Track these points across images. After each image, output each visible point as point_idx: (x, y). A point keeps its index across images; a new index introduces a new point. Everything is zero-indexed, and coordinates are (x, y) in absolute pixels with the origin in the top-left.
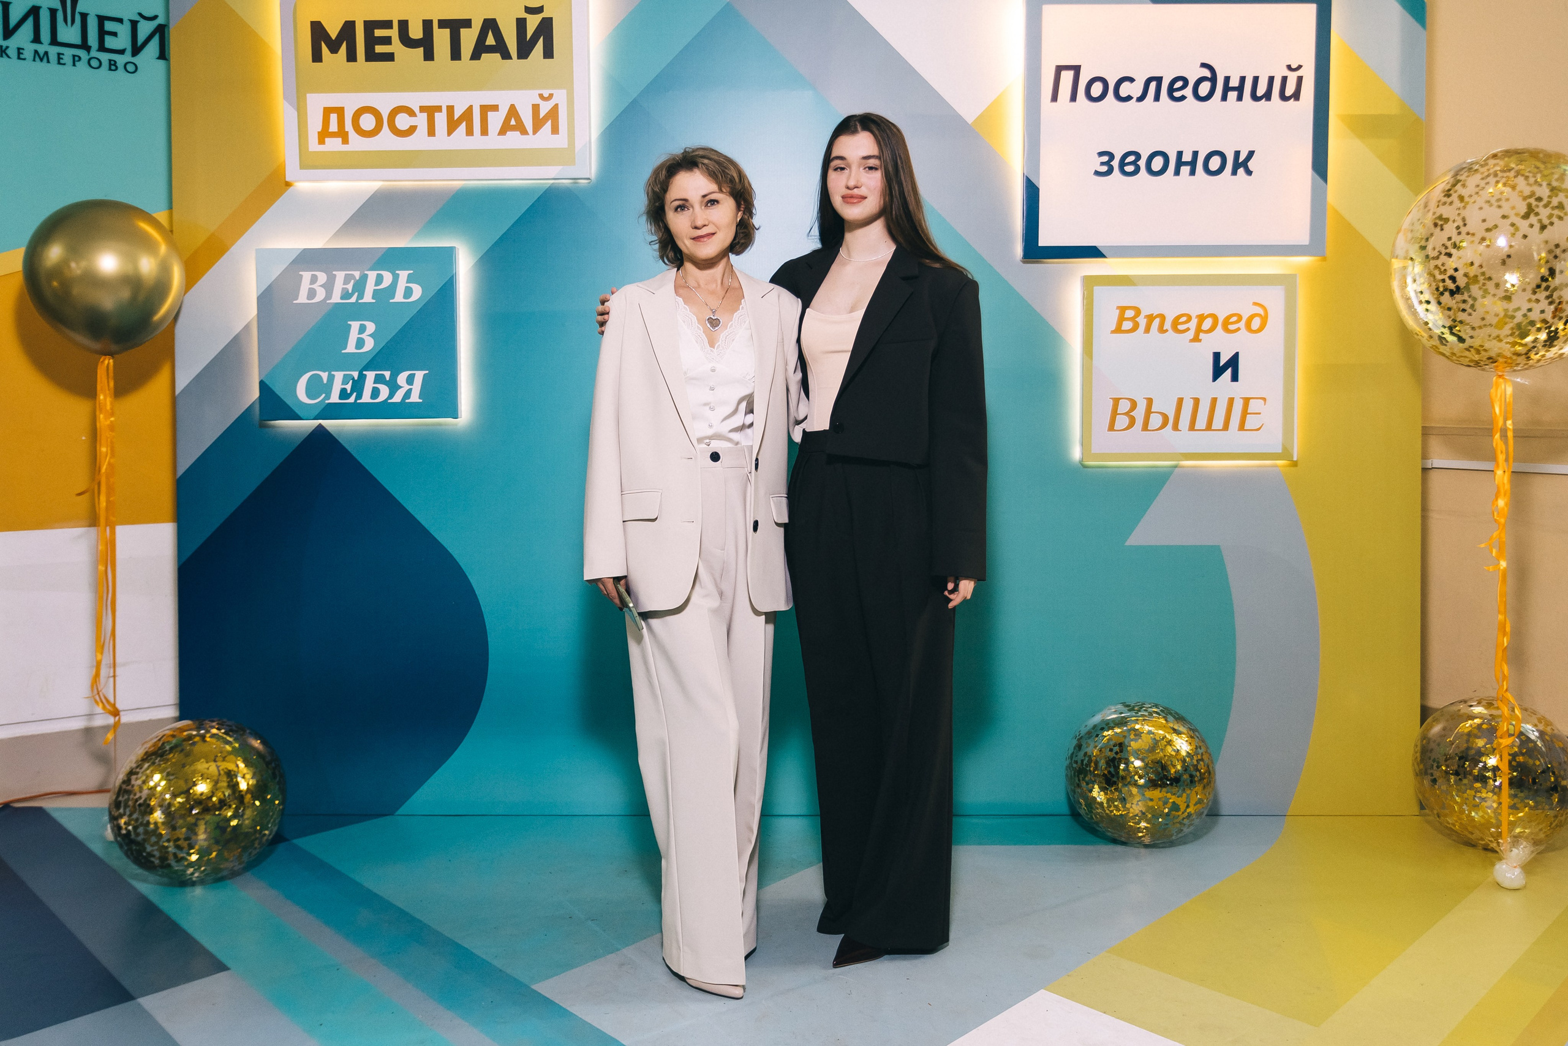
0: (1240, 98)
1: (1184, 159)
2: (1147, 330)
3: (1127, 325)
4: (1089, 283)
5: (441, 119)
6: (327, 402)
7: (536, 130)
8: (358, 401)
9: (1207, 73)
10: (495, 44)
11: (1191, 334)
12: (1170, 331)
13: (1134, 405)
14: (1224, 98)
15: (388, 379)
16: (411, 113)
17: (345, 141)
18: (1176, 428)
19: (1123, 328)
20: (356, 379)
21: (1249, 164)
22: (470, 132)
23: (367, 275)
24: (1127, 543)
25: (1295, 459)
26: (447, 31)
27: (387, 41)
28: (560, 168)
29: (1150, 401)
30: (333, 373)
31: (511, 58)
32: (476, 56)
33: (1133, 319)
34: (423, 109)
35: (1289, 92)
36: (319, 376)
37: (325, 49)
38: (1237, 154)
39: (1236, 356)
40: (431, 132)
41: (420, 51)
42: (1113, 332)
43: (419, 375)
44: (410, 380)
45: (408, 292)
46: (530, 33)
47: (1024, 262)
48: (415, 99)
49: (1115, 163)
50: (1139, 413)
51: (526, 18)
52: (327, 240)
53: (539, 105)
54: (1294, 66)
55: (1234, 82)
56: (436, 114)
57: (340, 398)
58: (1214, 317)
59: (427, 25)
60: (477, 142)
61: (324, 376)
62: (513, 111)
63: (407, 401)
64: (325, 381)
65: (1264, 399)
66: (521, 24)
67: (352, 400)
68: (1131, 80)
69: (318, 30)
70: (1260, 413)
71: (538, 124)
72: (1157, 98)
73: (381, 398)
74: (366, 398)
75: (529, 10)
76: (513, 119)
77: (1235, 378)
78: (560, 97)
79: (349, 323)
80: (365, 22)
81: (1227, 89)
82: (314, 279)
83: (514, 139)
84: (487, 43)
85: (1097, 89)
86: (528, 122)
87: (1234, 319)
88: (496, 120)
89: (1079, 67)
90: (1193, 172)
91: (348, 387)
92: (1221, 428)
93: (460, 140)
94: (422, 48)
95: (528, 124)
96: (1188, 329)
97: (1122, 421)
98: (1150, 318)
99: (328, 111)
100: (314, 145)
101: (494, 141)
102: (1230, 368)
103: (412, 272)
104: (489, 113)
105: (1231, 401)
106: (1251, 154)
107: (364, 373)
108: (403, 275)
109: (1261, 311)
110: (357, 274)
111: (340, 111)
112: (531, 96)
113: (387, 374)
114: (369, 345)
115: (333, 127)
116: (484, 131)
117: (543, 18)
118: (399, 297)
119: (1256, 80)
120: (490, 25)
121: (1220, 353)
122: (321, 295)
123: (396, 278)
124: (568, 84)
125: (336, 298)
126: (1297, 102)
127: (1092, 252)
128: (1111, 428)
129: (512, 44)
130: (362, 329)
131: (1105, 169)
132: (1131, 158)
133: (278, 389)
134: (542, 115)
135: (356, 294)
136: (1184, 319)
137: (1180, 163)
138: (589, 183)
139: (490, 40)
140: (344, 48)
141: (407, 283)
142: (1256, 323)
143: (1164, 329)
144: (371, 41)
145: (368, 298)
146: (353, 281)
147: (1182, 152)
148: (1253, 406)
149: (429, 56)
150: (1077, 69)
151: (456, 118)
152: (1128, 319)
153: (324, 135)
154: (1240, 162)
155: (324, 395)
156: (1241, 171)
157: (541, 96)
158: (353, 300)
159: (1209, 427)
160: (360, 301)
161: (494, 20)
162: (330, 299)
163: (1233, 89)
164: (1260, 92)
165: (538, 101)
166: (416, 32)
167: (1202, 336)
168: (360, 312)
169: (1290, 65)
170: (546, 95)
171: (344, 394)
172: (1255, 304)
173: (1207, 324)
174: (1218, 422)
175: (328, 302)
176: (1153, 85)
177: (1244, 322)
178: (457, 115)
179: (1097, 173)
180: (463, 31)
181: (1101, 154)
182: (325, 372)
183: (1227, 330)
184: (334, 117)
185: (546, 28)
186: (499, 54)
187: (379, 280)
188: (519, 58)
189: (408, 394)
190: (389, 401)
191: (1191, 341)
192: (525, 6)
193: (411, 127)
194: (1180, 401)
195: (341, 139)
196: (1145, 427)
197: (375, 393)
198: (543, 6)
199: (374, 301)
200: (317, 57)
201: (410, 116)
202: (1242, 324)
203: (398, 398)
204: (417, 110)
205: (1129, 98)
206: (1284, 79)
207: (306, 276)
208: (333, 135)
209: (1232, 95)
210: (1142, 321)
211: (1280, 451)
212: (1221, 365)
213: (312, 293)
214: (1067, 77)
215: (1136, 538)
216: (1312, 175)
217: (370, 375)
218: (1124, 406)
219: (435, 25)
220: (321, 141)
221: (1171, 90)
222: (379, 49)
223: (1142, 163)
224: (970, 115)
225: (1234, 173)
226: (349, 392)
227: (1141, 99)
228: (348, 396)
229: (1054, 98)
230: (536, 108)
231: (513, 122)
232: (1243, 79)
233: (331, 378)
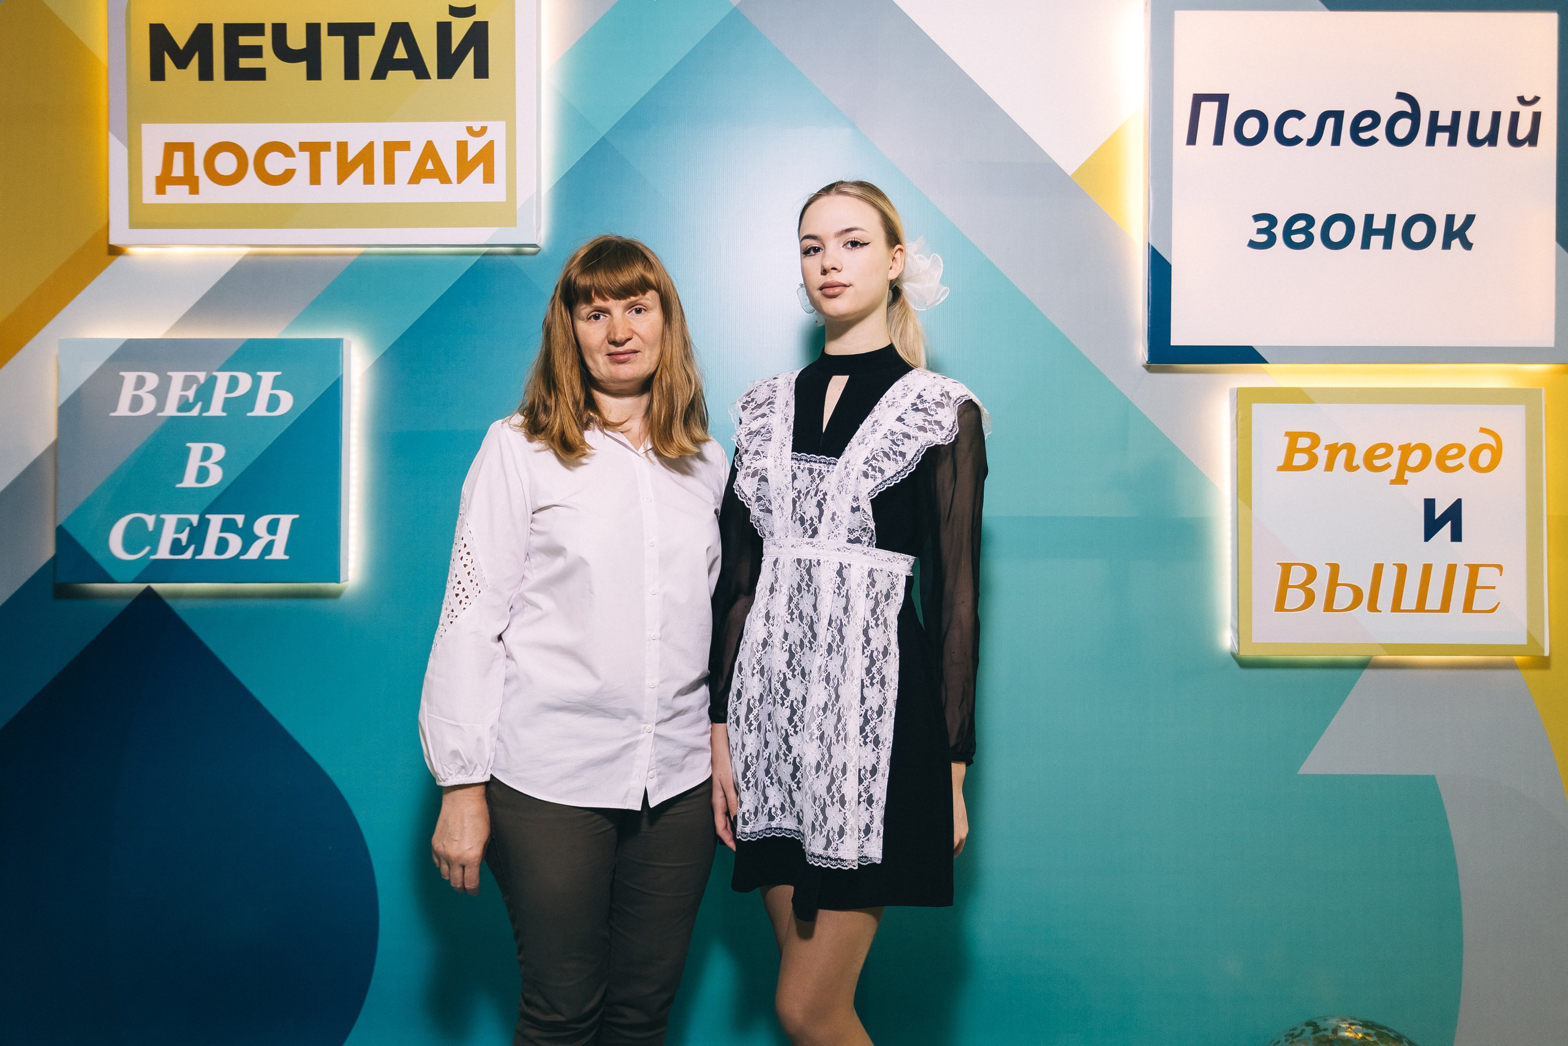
0: (1453, 142)
1: (1374, 227)
2: (1329, 467)
3: (1300, 459)
4: (1244, 400)
5: (329, 162)
6: (153, 557)
7: (461, 178)
8: (198, 557)
9: (1406, 107)
10: (406, 57)
11: (1392, 473)
12: (1363, 468)
13: (1312, 573)
14: (1431, 141)
15: (240, 525)
16: (287, 151)
17: (194, 190)
18: (1373, 607)
19: (1293, 464)
20: (195, 523)
21: (1470, 234)
22: (369, 179)
23: (215, 378)
24: (1304, 770)
25: (1547, 654)
26: (340, 40)
27: (256, 52)
28: (496, 229)
29: (1335, 569)
30: (163, 516)
31: (427, 76)
32: (379, 73)
33: (1307, 450)
34: (303, 146)
35: (1523, 132)
36: (143, 523)
37: (168, 62)
38: (1450, 219)
39: (1458, 504)
40: (315, 179)
41: (303, 66)
42: (1280, 469)
43: (286, 521)
44: (272, 528)
45: (274, 402)
46: (456, 41)
47: (1148, 368)
48: (293, 133)
49: (1278, 231)
50: (1320, 586)
51: (450, 23)
52: (168, 327)
53: (465, 143)
54: (1528, 98)
55: (1445, 120)
56: (323, 154)
57: (172, 552)
58: (1425, 449)
59: (313, 30)
60: (379, 193)
61: (150, 520)
62: (430, 151)
63: (267, 558)
64: (151, 527)
65: (1500, 567)
66: (444, 30)
67: (188, 555)
68: (1300, 115)
69: (159, 36)
70: (1494, 588)
71: (465, 168)
72: (1336, 141)
73: (230, 554)
74: (209, 552)
75: (455, 11)
76: (430, 162)
77: (1456, 536)
78: (496, 131)
79: (188, 445)
80: (227, 27)
81: (1434, 128)
82: (140, 383)
83: (430, 190)
84: (396, 56)
85: (1251, 128)
86: (451, 167)
87: (1453, 452)
88: (406, 163)
89: (1227, 96)
90: (1388, 245)
91: (184, 537)
92: (1439, 609)
93: (355, 189)
94: (304, 63)
95: (452, 169)
96: (1388, 466)
97: (1295, 597)
98: (1333, 450)
99: (170, 148)
100: (149, 195)
101: (402, 192)
102: (1449, 524)
103: (279, 373)
104: (397, 154)
105: (1452, 569)
106: (1470, 219)
107: (208, 516)
108: (268, 378)
109: (1492, 441)
110: (202, 376)
111: (188, 148)
112: (457, 130)
113: (240, 519)
114: (216, 476)
115: (178, 170)
116: (389, 178)
117: (475, 23)
118: (260, 409)
119: (1475, 116)
120: (401, 31)
121: (1434, 499)
122: (149, 404)
123: (257, 382)
124: (507, 112)
125: (171, 409)
126: (1533, 148)
127: (1247, 355)
128: (1280, 606)
129: (430, 59)
130: (207, 454)
131: (1263, 238)
132: (1300, 224)
133: (82, 538)
134: (471, 154)
135: (199, 405)
136: (1381, 451)
137: (1369, 231)
138: (535, 254)
139: (400, 53)
140: (195, 61)
141: (273, 388)
142: (1485, 458)
143: (1354, 465)
144: (233, 52)
145: (216, 409)
146: (194, 387)
147: (1373, 215)
148: (1485, 577)
149: (314, 73)
150: (1222, 100)
151: (350, 159)
152: (1302, 451)
153: (164, 181)
154: (1454, 230)
155: (147, 549)
156: (1456, 243)
157: (470, 130)
158: (195, 412)
159: (1421, 607)
160: (205, 414)
161: (407, 24)
162: (162, 410)
163: (1443, 129)
164: (1482, 132)
165: (465, 136)
166: (297, 40)
167: (1408, 475)
168: (205, 429)
169: (1523, 97)
170: (477, 128)
171: (177, 547)
172: (1483, 430)
173: (1415, 459)
174: (1434, 600)
175: (159, 414)
176: (1330, 123)
177: (1468, 457)
178: (351, 156)
179: (1253, 244)
180: (363, 40)
181: (1257, 218)
182: (150, 514)
183: (1444, 468)
184: (179, 157)
185: (478, 36)
186: (412, 72)
187: (233, 384)
188: (439, 77)
189: (269, 548)
190: (242, 558)
191: (1393, 482)
192: (450, 7)
193: (286, 169)
194: (1379, 569)
195: (186, 188)
196: (1329, 606)
197: (222, 546)
198: (474, 7)
199: (225, 414)
200: (158, 73)
201: (286, 156)
202: (1465, 459)
203: (254, 553)
204: (295, 148)
205: (1296, 140)
206: (1515, 116)
207: (130, 378)
208: (178, 181)
209: (1442, 138)
210: (1322, 453)
211: (1523, 640)
212: (1437, 516)
213: (137, 403)
214: (1210, 110)
215: (1317, 763)
216: (1557, 249)
217: (216, 521)
218: (1298, 576)
219: (324, 30)
220: (161, 190)
221: (1355, 130)
222: (245, 63)
223: (1316, 231)
224: (1069, 162)
225: (1446, 245)
226: (184, 543)
227: (1312, 142)
228: (184, 550)
229: (1192, 140)
230: (462, 146)
231: (430, 166)
232: (1456, 116)
233: (160, 524)
